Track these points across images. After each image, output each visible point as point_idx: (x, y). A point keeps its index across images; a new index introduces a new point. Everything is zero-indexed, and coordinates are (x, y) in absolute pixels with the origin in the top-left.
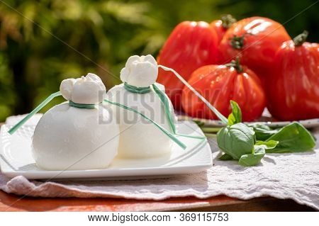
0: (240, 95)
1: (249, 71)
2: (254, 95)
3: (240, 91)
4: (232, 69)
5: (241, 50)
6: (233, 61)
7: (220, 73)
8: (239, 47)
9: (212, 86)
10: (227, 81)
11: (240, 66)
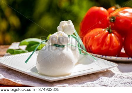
0: (107, 43)
1: (115, 33)
2: (115, 44)
3: (108, 42)
4: (107, 31)
5: (113, 23)
6: (108, 28)
7: (100, 32)
8: (112, 21)
9: (95, 38)
10: (102, 37)
11: (111, 30)
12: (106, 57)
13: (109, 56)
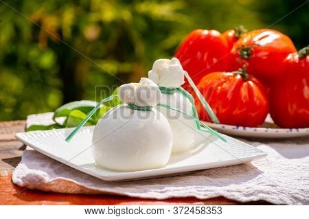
0: (244, 101)
1: (254, 79)
3: (245, 98)
4: (239, 77)
5: (248, 60)
6: (240, 69)
7: (227, 79)
8: (246, 57)
9: (218, 91)
10: (233, 88)
11: (247, 75)
12: (244, 129)
13: (251, 126)
